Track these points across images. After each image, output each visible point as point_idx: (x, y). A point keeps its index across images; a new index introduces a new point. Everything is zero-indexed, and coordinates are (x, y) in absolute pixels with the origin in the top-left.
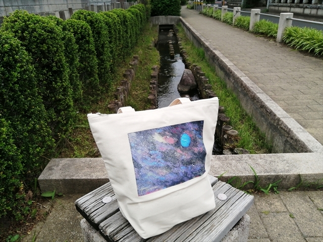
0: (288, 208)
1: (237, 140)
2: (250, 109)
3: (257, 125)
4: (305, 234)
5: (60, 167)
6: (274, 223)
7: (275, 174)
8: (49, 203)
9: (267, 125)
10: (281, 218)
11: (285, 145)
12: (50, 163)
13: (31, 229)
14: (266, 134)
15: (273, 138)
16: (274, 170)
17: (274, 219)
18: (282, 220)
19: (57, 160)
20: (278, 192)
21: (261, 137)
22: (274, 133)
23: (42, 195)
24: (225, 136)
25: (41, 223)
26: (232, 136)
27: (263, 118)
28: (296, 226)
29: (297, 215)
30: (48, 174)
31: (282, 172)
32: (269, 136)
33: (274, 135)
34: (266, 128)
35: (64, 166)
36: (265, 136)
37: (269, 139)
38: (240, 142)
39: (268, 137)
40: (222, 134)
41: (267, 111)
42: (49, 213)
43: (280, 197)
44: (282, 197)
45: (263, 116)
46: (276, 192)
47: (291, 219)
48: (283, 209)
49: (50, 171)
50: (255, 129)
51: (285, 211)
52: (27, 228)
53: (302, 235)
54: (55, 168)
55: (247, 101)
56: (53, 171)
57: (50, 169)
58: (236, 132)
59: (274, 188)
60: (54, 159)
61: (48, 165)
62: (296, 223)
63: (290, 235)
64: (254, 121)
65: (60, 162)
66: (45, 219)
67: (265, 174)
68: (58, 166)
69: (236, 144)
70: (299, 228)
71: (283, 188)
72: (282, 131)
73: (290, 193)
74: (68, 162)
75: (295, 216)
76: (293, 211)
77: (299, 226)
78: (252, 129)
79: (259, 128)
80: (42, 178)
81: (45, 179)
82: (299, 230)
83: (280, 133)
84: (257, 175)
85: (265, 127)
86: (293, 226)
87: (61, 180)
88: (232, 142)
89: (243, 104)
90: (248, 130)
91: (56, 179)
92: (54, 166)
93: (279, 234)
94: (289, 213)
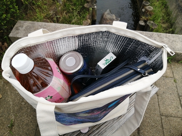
0: (175, 75)
1: (151, 15)
3: (168, 4)
4: (180, 94)
5: (24, 28)
6: (162, 84)
9: (176, 6)
10: (168, 81)
12: (17, 24)
14: (173, 12)
15: (177, 16)
17: (163, 82)
18: (168, 83)
19: (22, 22)
20: (171, 62)
21: (168, 14)
22: (179, 13)
24: (143, 10)
26: (148, 11)
28: (176, 88)
29: (179, 81)
30: (15, 32)
31: (179, 50)
32: (175, 15)
33: (178, 15)
34: (175, 8)
35: (27, 28)
36: (171, 14)
37: (174, 17)
38: (153, 16)
40: (141, 7)
43: (171, 66)
44: (172, 67)
47: (174, 83)
48: (171, 75)
49: (17, 31)
50: (166, 7)
51: (172, 77)
53: (178, 94)
54: (20, 28)
56: (19, 31)
57: (17, 29)
58: (152, 8)
59: (169, 60)
60: (20, 21)
61: (16, 26)
62: (176, 86)
63: (171, 94)
65: (24, 24)
68: (22, 27)
69: (149, 18)
70: (177, 89)
71: (175, 60)
73: (179, 64)
74: (30, 25)
75: (177, 81)
76: (177, 77)
77: (178, 88)
78: (163, 6)
79: (169, 6)
80: (12, 36)
81: (13, 36)
82: (177, 91)
85: (173, 6)
86: (174, 88)
88: (147, 16)
90: (161, 7)
92: (20, 27)
93: (164, 92)
94: (174, 78)
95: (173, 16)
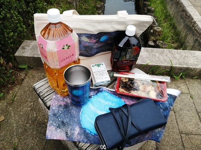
0: (190, 91)
1: (160, 35)
2: (174, 11)
3: (176, 25)
4: (199, 111)
5: (30, 47)
6: (178, 101)
7: (187, 67)
8: (24, 72)
9: (184, 26)
10: (184, 97)
11: (195, 42)
12: (23, 43)
13: (12, 90)
14: (182, 32)
15: (186, 36)
16: (186, 64)
17: (179, 98)
18: (185, 99)
19: (29, 41)
21: (177, 34)
22: (188, 33)
23: (19, 66)
24: (152, 31)
25: (18, 86)
26: (156, 31)
27: (182, 20)
28: (193, 104)
30: (22, 52)
34: (183, 28)
35: (33, 47)
36: (180, 34)
38: (162, 36)
39: (183, 34)
41: (187, 15)
42: (24, 80)
43: (186, 82)
45: (183, 18)
46: (184, 78)
47: (191, 99)
48: (187, 91)
49: (23, 50)
50: (174, 27)
51: (187, 93)
52: (9, 89)
53: (197, 111)
54: (27, 48)
55: (172, 5)
56: (26, 50)
57: (24, 48)
58: (160, 29)
59: (183, 76)
60: (26, 41)
61: (22, 45)
62: (194, 102)
63: (188, 110)
64: (174, 21)
65: (31, 43)
66: (21, 84)
67: (179, 66)
69: (158, 38)
70: (195, 105)
71: (189, 76)
72: (195, 32)
73: (193, 80)
75: (194, 97)
76: (193, 93)
78: (172, 27)
79: (177, 27)
80: (18, 55)
82: (195, 107)
83: (193, 33)
84: (173, 66)
87: (31, 57)
88: (156, 36)
89: (168, 7)
90: (168, 28)
91: (28, 56)
92: (26, 46)
93: (181, 109)
94: (190, 94)
95: (183, 36)
